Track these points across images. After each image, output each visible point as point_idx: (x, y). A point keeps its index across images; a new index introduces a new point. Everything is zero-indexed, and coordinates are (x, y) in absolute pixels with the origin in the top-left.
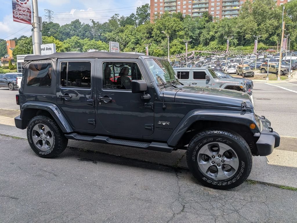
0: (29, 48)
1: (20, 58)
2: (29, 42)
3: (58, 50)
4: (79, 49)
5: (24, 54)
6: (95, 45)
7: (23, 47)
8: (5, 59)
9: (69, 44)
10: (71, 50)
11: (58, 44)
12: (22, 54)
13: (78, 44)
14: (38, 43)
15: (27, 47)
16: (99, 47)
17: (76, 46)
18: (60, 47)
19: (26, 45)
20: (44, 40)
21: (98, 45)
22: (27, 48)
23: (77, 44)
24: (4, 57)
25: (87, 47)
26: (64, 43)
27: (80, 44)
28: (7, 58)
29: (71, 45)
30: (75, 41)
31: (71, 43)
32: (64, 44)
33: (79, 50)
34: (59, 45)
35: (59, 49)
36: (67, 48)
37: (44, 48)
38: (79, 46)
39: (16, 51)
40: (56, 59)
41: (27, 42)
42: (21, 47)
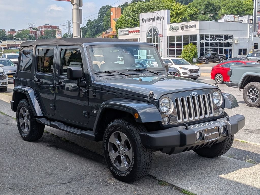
0: (136, 17)
1: (122, 33)
2: (137, 9)
3: (178, 19)
4: (212, 15)
5: (130, 27)
6: (240, 6)
7: (130, 16)
8: (107, 35)
9: (196, 7)
10: (198, 18)
11: (179, 10)
12: (127, 27)
13: (211, 7)
14: (76, 22)
15: (135, 16)
16: (247, 10)
17: (207, 10)
18: (181, 14)
19: (134, 14)
20: (158, 5)
21: (244, 6)
22: (134, 18)
23: (208, 7)
24: (106, 33)
25: (225, 11)
26: (189, 7)
27: (214, 8)
28: (109, 33)
29: (199, 10)
30: (206, 3)
31: (199, 7)
32: (188, 9)
33: (210, 16)
34: (179, 12)
35: (179, 17)
36: (192, 15)
37: (153, 17)
38: (211, 11)
39: (120, 23)
40: (36, 45)
41: (134, 9)
42: (126, 17)
